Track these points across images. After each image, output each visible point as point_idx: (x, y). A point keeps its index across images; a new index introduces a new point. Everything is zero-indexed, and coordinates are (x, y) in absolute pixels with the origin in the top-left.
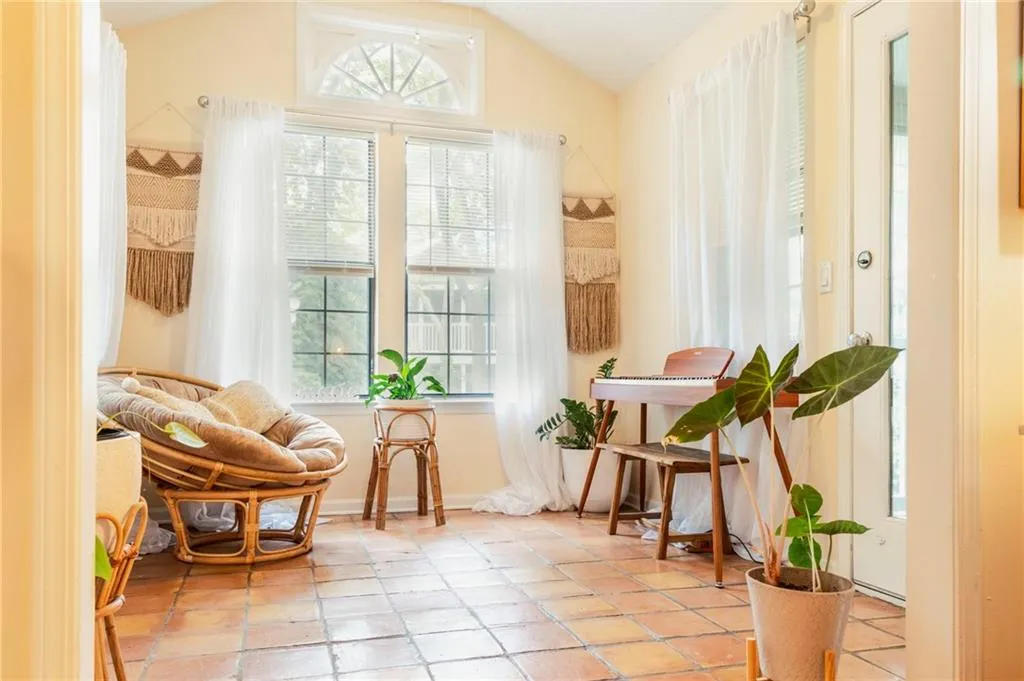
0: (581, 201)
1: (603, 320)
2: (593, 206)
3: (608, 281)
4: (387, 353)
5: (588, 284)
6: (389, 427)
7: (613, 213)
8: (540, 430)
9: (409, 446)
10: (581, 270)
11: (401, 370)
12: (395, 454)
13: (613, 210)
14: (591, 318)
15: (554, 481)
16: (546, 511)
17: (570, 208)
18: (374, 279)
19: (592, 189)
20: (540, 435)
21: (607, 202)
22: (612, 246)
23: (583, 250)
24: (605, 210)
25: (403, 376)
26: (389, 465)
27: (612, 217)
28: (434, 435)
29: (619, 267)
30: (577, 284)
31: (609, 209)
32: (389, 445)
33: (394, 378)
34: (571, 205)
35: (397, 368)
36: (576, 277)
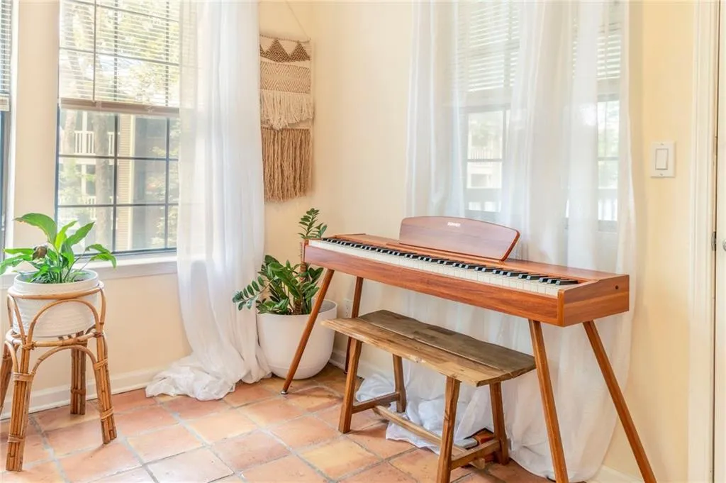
0: (276, 42)
1: (298, 166)
2: (289, 48)
3: (302, 126)
4: (30, 218)
5: (283, 129)
6: (33, 324)
7: (308, 58)
8: (239, 297)
9: (64, 346)
10: (277, 113)
11: (53, 241)
12: (41, 360)
13: (308, 54)
14: (285, 164)
15: (250, 349)
16: (241, 384)
17: (265, 49)
18: (10, 113)
19: (289, 30)
20: (238, 303)
21: (303, 45)
22: (307, 89)
23: (278, 93)
24: (301, 54)
25: (55, 248)
26: (32, 376)
27: (307, 61)
28: (102, 324)
29: (314, 113)
30: (272, 128)
31: (305, 53)
32: (33, 346)
33: (41, 253)
34: (267, 46)
35: (46, 237)
36: (272, 122)
